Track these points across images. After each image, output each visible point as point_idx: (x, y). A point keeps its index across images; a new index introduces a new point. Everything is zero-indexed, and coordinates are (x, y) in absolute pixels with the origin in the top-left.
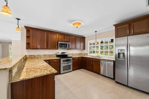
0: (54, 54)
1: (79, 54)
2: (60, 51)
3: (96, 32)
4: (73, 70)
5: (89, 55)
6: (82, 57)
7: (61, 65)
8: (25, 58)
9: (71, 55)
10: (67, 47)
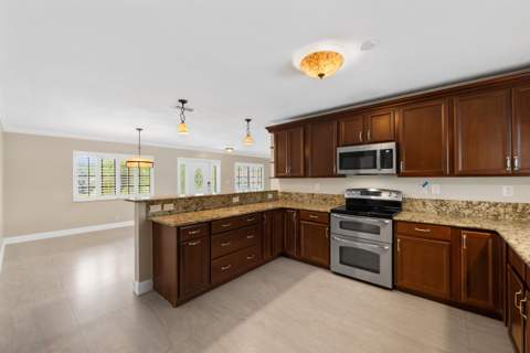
4: (397, 287)
7: (333, 236)
8: (270, 196)
9: (430, 208)
10: (375, 167)
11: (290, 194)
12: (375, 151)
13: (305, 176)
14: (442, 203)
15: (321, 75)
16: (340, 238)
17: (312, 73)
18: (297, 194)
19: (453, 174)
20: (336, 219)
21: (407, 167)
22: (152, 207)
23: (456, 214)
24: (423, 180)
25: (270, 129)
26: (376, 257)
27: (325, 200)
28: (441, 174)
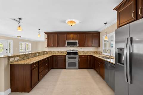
0: (65, 51)
1: (92, 52)
2: (71, 49)
3: (106, 23)
4: (80, 68)
5: (104, 53)
6: (92, 56)
7: (67, 61)
8: (45, 53)
9: (82, 53)
10: (74, 45)
11: (51, 52)
12: (74, 42)
13: (57, 47)
14: (84, 52)
15: (72, 25)
16: (68, 61)
17: (70, 24)
18: (54, 52)
19: (86, 47)
20: (67, 56)
21: (80, 45)
22: (10, 59)
23: (86, 54)
24: (81, 48)
25: (46, 33)
26: (75, 63)
27: (62, 53)
28: (84, 47)
